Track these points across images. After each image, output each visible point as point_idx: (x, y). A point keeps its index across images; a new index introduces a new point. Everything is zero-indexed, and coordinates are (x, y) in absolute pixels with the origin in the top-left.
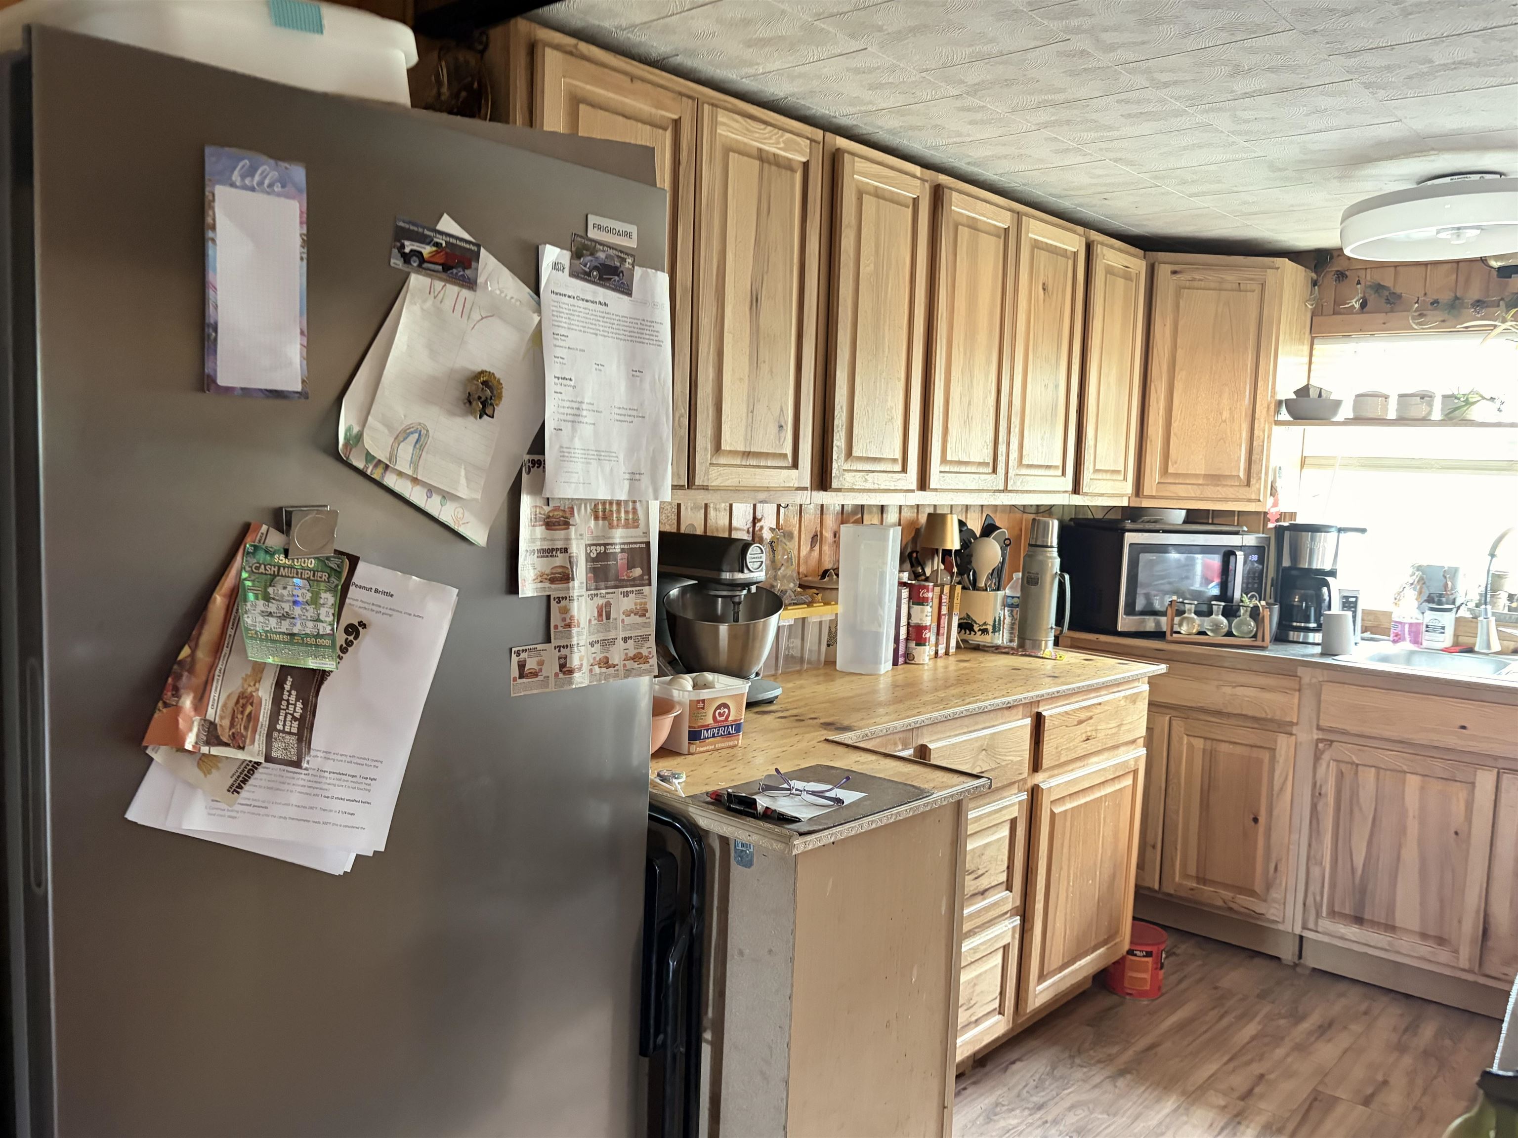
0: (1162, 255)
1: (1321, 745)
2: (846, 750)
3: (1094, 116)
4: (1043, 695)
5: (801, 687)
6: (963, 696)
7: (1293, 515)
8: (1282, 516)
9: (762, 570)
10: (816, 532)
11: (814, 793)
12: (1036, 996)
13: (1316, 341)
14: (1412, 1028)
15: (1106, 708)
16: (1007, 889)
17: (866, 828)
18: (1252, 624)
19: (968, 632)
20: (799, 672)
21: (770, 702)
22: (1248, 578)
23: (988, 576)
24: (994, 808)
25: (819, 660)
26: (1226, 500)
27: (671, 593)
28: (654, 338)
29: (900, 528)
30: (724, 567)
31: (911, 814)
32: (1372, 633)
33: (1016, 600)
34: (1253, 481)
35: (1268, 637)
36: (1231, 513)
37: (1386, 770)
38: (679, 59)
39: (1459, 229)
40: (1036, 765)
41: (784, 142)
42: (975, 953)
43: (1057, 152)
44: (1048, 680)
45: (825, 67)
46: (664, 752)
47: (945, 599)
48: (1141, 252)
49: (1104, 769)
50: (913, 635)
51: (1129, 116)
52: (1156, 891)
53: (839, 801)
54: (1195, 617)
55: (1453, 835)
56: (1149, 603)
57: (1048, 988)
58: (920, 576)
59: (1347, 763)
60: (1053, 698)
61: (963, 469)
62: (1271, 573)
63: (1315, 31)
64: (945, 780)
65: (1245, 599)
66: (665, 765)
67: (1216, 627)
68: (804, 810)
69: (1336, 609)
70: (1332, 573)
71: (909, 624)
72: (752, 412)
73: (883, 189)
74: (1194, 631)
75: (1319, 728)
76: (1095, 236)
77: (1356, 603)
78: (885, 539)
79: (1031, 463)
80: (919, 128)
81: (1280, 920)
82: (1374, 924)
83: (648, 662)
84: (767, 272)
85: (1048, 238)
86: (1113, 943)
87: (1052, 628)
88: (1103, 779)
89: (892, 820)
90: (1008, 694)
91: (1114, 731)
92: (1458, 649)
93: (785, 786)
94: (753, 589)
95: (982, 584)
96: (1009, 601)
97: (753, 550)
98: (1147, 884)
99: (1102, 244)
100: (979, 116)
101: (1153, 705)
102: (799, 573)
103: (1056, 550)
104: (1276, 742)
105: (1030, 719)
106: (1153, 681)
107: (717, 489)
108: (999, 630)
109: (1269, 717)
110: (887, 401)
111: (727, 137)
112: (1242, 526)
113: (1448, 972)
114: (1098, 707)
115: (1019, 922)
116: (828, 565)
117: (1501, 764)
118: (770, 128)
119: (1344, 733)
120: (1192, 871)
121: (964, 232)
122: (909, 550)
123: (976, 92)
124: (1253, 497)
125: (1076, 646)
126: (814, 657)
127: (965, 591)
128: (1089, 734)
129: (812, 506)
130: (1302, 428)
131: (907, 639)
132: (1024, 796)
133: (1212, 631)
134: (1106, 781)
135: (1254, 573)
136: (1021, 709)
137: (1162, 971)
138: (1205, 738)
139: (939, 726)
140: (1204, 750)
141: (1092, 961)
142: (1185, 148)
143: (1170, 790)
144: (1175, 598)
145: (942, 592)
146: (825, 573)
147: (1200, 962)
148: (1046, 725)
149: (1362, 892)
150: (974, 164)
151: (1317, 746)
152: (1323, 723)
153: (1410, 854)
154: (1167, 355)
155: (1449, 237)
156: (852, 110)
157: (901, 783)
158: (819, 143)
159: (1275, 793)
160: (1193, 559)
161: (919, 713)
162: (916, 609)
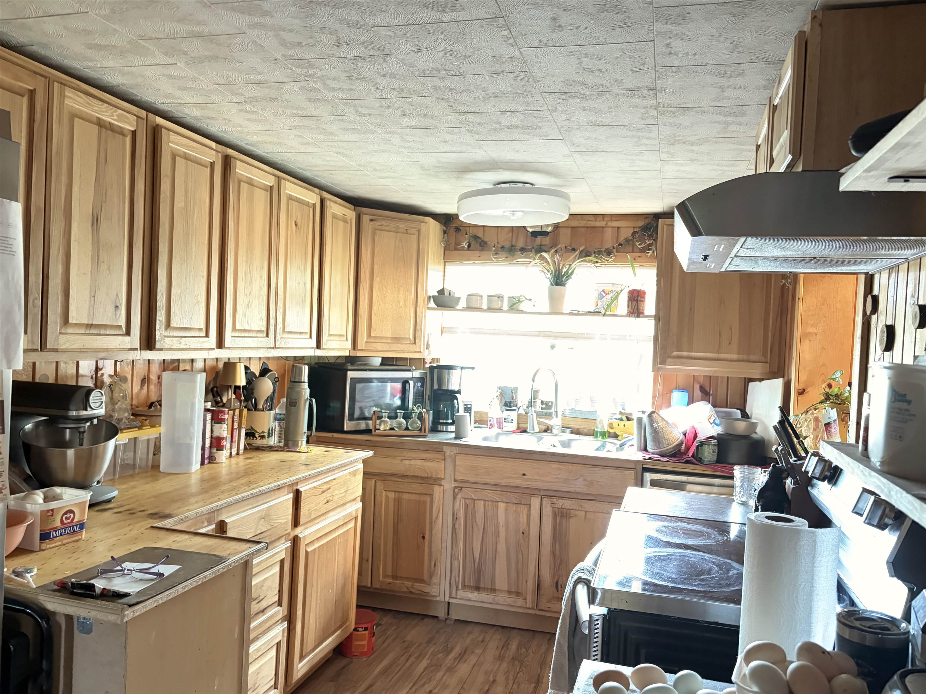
0: (364, 210)
1: (456, 490)
2: (167, 533)
3: (324, 126)
4: (300, 478)
5: (134, 487)
6: (248, 484)
7: (438, 360)
8: (433, 360)
9: (102, 408)
10: (145, 376)
11: (141, 571)
12: (298, 671)
13: (447, 264)
14: (506, 645)
15: (339, 481)
16: (279, 605)
17: (181, 591)
18: (419, 422)
19: (252, 438)
20: (132, 476)
21: (109, 501)
22: (416, 396)
23: (264, 402)
24: (269, 555)
25: (147, 465)
26: (403, 352)
27: (26, 427)
28: (9, 249)
29: (205, 373)
30: (71, 408)
31: (213, 576)
32: (479, 424)
33: (282, 416)
34: (417, 341)
35: (427, 430)
36: (406, 359)
37: (489, 501)
38: (35, 48)
39: (513, 211)
40: (296, 523)
41: (117, 116)
42: (258, 652)
43: (302, 144)
44: (303, 467)
45: (147, 71)
46: (20, 551)
47: (236, 418)
48: (352, 207)
49: (338, 519)
50: (215, 444)
51: (344, 129)
52: (369, 588)
53: (160, 575)
54: (388, 420)
55: (522, 534)
56: (362, 413)
57: (306, 664)
58: (219, 403)
59: (469, 499)
60: (306, 479)
61: (247, 335)
62: (428, 393)
63: (443, 99)
64: (237, 547)
65: (415, 408)
66: (19, 563)
67: (400, 425)
68: (134, 585)
69: (461, 413)
70: (459, 392)
71: (211, 436)
72: (94, 297)
73: (190, 155)
74: (388, 428)
75: (455, 480)
76: (325, 195)
77: (471, 408)
78: (194, 381)
79: (290, 331)
80: (213, 119)
81: (438, 595)
82: (485, 589)
83: (2, 493)
84: (105, 202)
85: (298, 194)
86: (345, 626)
87: (305, 433)
88: (337, 525)
89: (200, 582)
90: (278, 480)
91: (343, 495)
92: (519, 430)
93: (119, 568)
94: (95, 421)
95: (261, 407)
96: (278, 417)
97: (95, 394)
98: (364, 584)
99: (330, 200)
100: (253, 117)
101: (365, 474)
102: (132, 405)
103: (307, 384)
104: (433, 490)
105: (292, 494)
106: (365, 462)
107: (65, 351)
108: (272, 435)
109: (429, 476)
110: (194, 290)
111: (72, 106)
112: (412, 366)
113: (522, 611)
114: (334, 481)
115: (286, 625)
116: (154, 398)
117: (542, 493)
118: (106, 105)
119: (468, 482)
120: (389, 572)
121: (244, 187)
122: (211, 386)
123: (251, 102)
124: (418, 350)
125: (320, 442)
126: (144, 463)
127: (249, 412)
128: (328, 499)
129: (142, 362)
130: (441, 311)
131: (211, 447)
132: (289, 544)
133: (397, 428)
134: (339, 526)
135: (419, 393)
136: (286, 488)
137: (374, 638)
138: (395, 492)
139: (233, 507)
140: (395, 498)
141: (333, 640)
142: (376, 151)
143: (376, 525)
144: (376, 409)
145: (234, 414)
146: (151, 405)
147: (395, 627)
148: (302, 497)
149: (479, 572)
150: (251, 145)
151: (454, 491)
152: (458, 478)
153: (502, 547)
154: (368, 268)
155: (509, 215)
156: (167, 101)
157: (206, 554)
158: (143, 119)
159: (433, 520)
160: (386, 386)
161: (219, 500)
162: (217, 426)
